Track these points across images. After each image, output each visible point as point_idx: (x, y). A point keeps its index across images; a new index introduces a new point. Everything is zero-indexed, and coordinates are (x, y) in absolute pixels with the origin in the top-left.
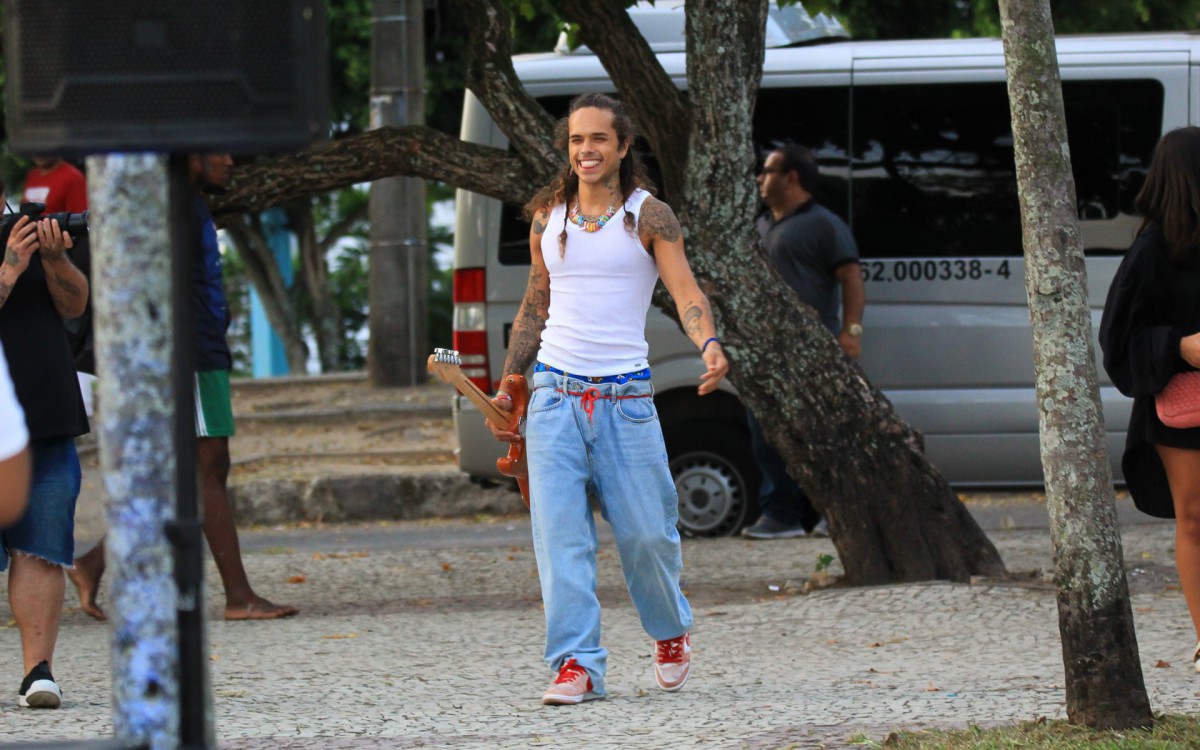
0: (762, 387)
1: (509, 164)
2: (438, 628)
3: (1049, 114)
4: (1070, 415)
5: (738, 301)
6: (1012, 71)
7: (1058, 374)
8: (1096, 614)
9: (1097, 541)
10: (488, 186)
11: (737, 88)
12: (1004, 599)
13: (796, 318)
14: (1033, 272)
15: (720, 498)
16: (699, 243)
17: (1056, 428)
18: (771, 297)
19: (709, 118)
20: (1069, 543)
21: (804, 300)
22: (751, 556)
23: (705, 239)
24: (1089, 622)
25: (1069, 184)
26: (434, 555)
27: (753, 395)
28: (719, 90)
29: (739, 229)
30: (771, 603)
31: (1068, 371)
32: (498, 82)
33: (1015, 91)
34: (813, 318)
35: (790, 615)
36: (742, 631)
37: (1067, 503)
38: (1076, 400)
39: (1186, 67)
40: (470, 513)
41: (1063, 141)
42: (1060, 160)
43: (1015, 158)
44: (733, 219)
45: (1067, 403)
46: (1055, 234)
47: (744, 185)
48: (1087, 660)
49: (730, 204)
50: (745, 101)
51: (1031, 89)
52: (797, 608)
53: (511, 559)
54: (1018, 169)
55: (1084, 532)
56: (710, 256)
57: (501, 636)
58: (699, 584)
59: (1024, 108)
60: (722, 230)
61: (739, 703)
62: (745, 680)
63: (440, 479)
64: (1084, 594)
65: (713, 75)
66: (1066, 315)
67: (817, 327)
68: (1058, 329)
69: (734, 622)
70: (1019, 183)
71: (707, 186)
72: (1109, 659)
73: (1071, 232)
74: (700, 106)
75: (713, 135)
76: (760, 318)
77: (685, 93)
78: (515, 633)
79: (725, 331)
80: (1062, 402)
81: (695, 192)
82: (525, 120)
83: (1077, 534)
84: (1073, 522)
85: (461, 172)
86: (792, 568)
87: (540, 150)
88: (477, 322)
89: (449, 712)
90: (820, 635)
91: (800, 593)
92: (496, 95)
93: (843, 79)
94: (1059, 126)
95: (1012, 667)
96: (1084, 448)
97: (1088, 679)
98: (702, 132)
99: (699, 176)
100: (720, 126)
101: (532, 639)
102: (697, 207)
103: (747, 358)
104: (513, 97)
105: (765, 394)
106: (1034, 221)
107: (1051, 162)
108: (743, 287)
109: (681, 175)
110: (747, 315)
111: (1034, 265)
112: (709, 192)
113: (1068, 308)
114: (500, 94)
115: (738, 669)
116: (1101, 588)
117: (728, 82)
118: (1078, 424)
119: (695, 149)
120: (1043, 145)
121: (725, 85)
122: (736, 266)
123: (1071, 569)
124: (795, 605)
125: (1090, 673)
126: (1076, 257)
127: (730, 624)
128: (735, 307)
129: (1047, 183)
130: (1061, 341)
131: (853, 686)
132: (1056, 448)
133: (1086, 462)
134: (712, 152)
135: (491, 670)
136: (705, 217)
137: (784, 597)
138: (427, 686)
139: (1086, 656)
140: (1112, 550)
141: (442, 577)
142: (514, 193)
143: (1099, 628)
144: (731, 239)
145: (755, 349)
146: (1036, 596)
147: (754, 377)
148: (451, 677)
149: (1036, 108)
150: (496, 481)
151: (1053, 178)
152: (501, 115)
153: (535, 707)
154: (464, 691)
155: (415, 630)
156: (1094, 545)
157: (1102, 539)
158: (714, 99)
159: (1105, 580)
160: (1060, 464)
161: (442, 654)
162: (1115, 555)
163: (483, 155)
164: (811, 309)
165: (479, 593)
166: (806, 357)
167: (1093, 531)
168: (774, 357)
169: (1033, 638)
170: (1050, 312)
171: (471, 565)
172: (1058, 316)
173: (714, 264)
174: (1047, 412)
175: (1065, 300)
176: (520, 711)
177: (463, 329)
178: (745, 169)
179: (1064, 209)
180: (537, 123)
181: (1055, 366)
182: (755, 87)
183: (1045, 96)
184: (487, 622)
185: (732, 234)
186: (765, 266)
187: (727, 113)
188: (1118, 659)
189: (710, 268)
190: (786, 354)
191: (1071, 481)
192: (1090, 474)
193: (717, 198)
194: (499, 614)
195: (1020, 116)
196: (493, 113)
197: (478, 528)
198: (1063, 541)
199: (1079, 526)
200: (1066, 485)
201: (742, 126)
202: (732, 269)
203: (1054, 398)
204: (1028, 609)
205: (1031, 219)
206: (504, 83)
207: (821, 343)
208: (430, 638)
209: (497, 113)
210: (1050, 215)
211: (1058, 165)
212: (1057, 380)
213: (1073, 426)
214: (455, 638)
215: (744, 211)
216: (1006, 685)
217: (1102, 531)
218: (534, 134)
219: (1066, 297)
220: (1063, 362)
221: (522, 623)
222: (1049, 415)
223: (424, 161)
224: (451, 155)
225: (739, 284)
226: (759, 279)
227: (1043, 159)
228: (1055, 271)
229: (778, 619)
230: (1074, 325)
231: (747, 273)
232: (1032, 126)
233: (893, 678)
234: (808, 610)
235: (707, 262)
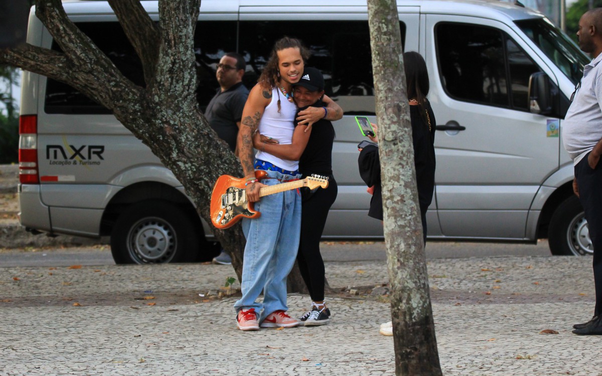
0: (198, 185)
1: (59, 59)
2: (17, 316)
3: (392, 38)
4: (401, 210)
5: (185, 137)
6: (371, 12)
7: (395, 187)
8: (414, 324)
9: (415, 283)
10: (47, 71)
11: (186, 20)
12: (331, 304)
13: (217, 147)
14: (382, 128)
15: (163, 241)
16: (164, 105)
17: (393, 218)
18: (203, 135)
19: (171, 36)
20: (399, 283)
21: (221, 137)
22: (183, 275)
23: (167, 102)
24: (409, 329)
25: (403, 78)
26: (7, 271)
27: (192, 189)
28: (177, 21)
29: (186, 97)
30: (202, 304)
31: (400, 185)
32: (54, 14)
33: (373, 23)
34: (226, 147)
35: (214, 312)
36: (188, 321)
37: (398, 260)
38: (405, 201)
39: (418, 15)
40: (22, 246)
41: (400, 53)
42: (398, 64)
43: (373, 62)
44: (183, 92)
45: (400, 203)
46: (394, 106)
47: (189, 73)
48: (408, 350)
49: (181, 84)
50: (191, 27)
51: (382, 23)
52: (216, 307)
53: (51, 274)
54: (374, 68)
55: (408, 277)
56: (170, 112)
57: (54, 322)
58: (158, 292)
59: (378, 34)
60: (176, 98)
61: (199, 368)
62: (198, 352)
63: (6, 228)
64: (408, 313)
65: (173, 12)
66: (400, 153)
67: (228, 152)
68: (395, 160)
69: (182, 315)
70: (374, 77)
71: (169, 74)
72: (421, 350)
73: (403, 105)
74: (166, 30)
75: (173, 46)
76: (197, 147)
77: (157, 22)
78: (61, 320)
79: (178, 153)
80: (397, 202)
81: (162, 77)
82: (69, 35)
83: (404, 278)
84: (401, 271)
85: (32, 63)
86: (208, 283)
87: (77, 52)
88: (31, 144)
89: (33, 371)
90: (231, 323)
91: (216, 299)
92: (52, 21)
93: (234, 17)
94: (398, 44)
95: (345, 346)
96: (409, 229)
97: (408, 361)
98: (167, 44)
99: (165, 68)
100: (176, 41)
101: (72, 324)
102: (163, 85)
103: (189, 169)
104: (62, 22)
105: (199, 188)
106: (383, 99)
107: (393, 65)
108: (188, 130)
109: (154, 67)
110: (190, 144)
111: (382, 124)
112: (170, 77)
113: (401, 149)
114: (55, 20)
115: (192, 344)
116: (417, 309)
117: (182, 16)
118: (406, 215)
119: (163, 53)
120: (388, 55)
121: (180, 18)
122: (184, 118)
123: (400, 298)
124: (215, 305)
125: (410, 358)
126: (406, 120)
127: (181, 317)
128: (183, 140)
129: (390, 77)
130: (397, 167)
131: (259, 357)
132: (393, 229)
133: (410, 237)
134: (172, 55)
135: (52, 343)
136: (168, 91)
137: (208, 300)
138: (17, 353)
139: (408, 348)
140: (424, 288)
141: (14, 285)
142: (61, 75)
143: (416, 332)
144: (182, 103)
145: (194, 164)
146: (348, 303)
147: (193, 179)
148: (30, 348)
149: (385, 34)
150: (40, 231)
151: (394, 74)
152: (55, 32)
153: (82, 368)
154: (39, 357)
155: (4, 317)
156: (414, 285)
157: (418, 281)
158: (174, 26)
159: (420, 305)
160: (395, 238)
161: (22, 333)
162: (425, 291)
163: (45, 54)
164: (225, 142)
165: (37, 295)
166: (222, 169)
167: (413, 276)
168: (204, 168)
169: (352, 328)
170: (391, 151)
171: (29, 278)
172: (396, 153)
173: (172, 117)
174: (388, 208)
175: (399, 144)
176: (74, 371)
177: (24, 148)
178: (190, 65)
179: (400, 92)
180: (75, 37)
181: (393, 182)
182: (195, 20)
183: (390, 27)
184: (44, 313)
185: (182, 100)
186: (200, 118)
187: (180, 34)
188: (426, 350)
189: (170, 118)
190: (211, 167)
191: (401, 248)
192: (412, 244)
193: (174, 80)
194: (51, 308)
195: (375, 38)
196: (51, 31)
197: (27, 254)
198: (396, 282)
199: (405, 274)
200: (398, 250)
201: (189, 41)
202: (182, 120)
203: (392, 200)
204: (345, 310)
205: (381, 98)
206: (57, 14)
207: (230, 161)
208: (13, 322)
209: (53, 31)
210: (392, 95)
211: (397, 67)
212: (394, 190)
213: (403, 216)
214: (27, 323)
215: (189, 88)
216: (347, 358)
217: (418, 277)
218: (73, 43)
219: (400, 142)
220: (398, 180)
221: (64, 314)
222: (389, 210)
223: (11, 56)
224: (27, 53)
225: (186, 128)
226: (197, 125)
227: (389, 63)
228: (394, 127)
229: (207, 314)
230: (405, 158)
231: (190, 122)
232: (383, 44)
233: (280, 352)
234: (223, 309)
235: (168, 115)
